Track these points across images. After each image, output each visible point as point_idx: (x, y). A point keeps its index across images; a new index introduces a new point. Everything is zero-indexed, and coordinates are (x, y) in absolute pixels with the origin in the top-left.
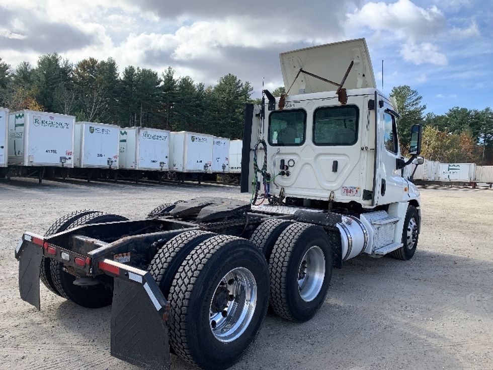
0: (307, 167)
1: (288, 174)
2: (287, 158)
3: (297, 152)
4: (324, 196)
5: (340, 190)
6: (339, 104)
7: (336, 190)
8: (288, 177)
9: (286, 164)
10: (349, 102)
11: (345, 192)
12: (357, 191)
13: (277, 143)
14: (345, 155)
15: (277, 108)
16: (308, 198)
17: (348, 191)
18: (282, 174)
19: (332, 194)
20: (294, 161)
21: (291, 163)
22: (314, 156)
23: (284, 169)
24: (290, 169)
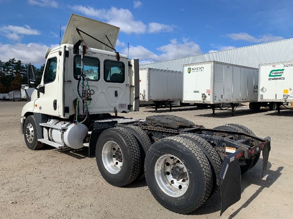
0: (102, 94)
1: (90, 99)
3: (96, 85)
4: (111, 110)
5: (118, 106)
6: (116, 60)
10: (120, 60)
14: (120, 88)
19: (115, 109)
20: (93, 91)
22: (106, 87)
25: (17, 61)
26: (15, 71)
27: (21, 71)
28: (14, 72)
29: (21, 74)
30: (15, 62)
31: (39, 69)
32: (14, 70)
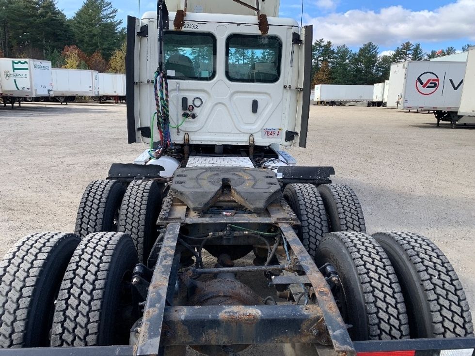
0: (220, 108)
1: (194, 116)
2: (190, 96)
3: (205, 89)
4: (242, 140)
5: (260, 133)
6: (259, 32)
7: (255, 133)
8: (193, 120)
9: (190, 103)
10: (271, 32)
11: (266, 134)
12: (278, 132)
13: (174, 75)
14: (266, 93)
15: (172, 27)
16: (222, 143)
17: (270, 133)
18: (186, 115)
19: (251, 138)
20: (201, 100)
21: (197, 103)
22: (229, 93)
23: (188, 111)
24: (196, 111)
25: (326, 43)
26: (321, 58)
27: (330, 59)
28: (320, 60)
29: (329, 62)
30: (323, 44)
31: (356, 53)
32: (319, 57)
